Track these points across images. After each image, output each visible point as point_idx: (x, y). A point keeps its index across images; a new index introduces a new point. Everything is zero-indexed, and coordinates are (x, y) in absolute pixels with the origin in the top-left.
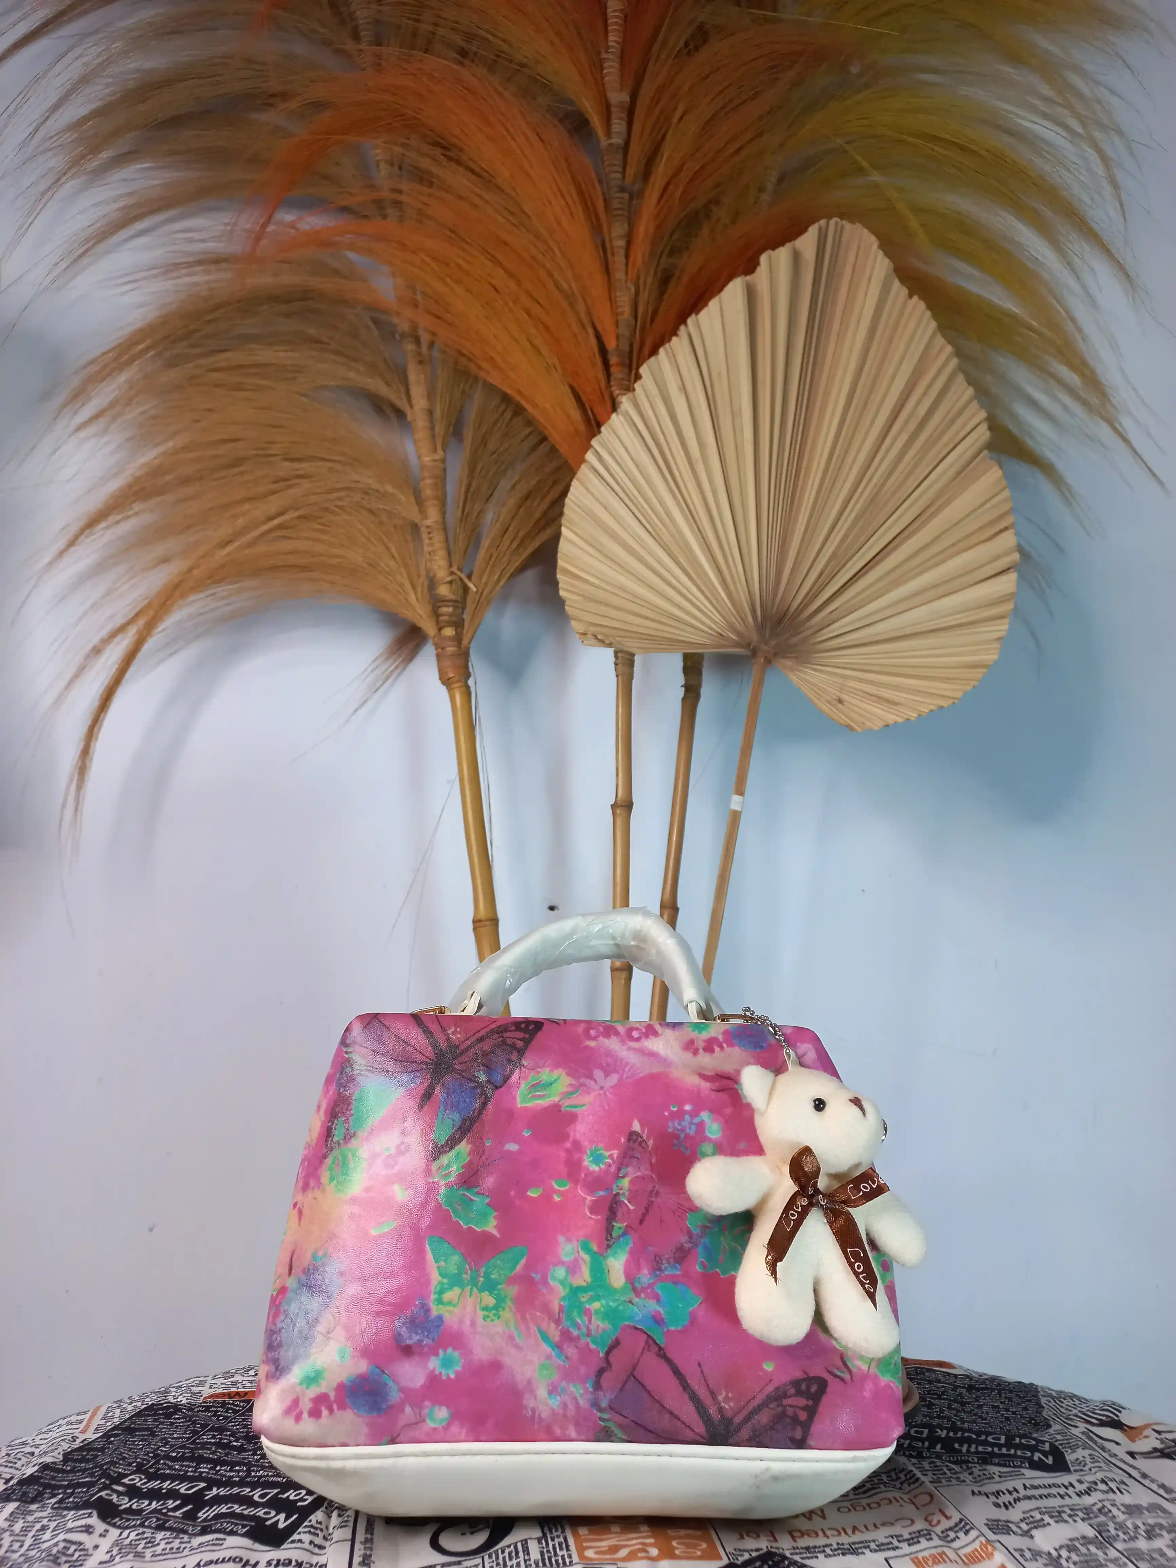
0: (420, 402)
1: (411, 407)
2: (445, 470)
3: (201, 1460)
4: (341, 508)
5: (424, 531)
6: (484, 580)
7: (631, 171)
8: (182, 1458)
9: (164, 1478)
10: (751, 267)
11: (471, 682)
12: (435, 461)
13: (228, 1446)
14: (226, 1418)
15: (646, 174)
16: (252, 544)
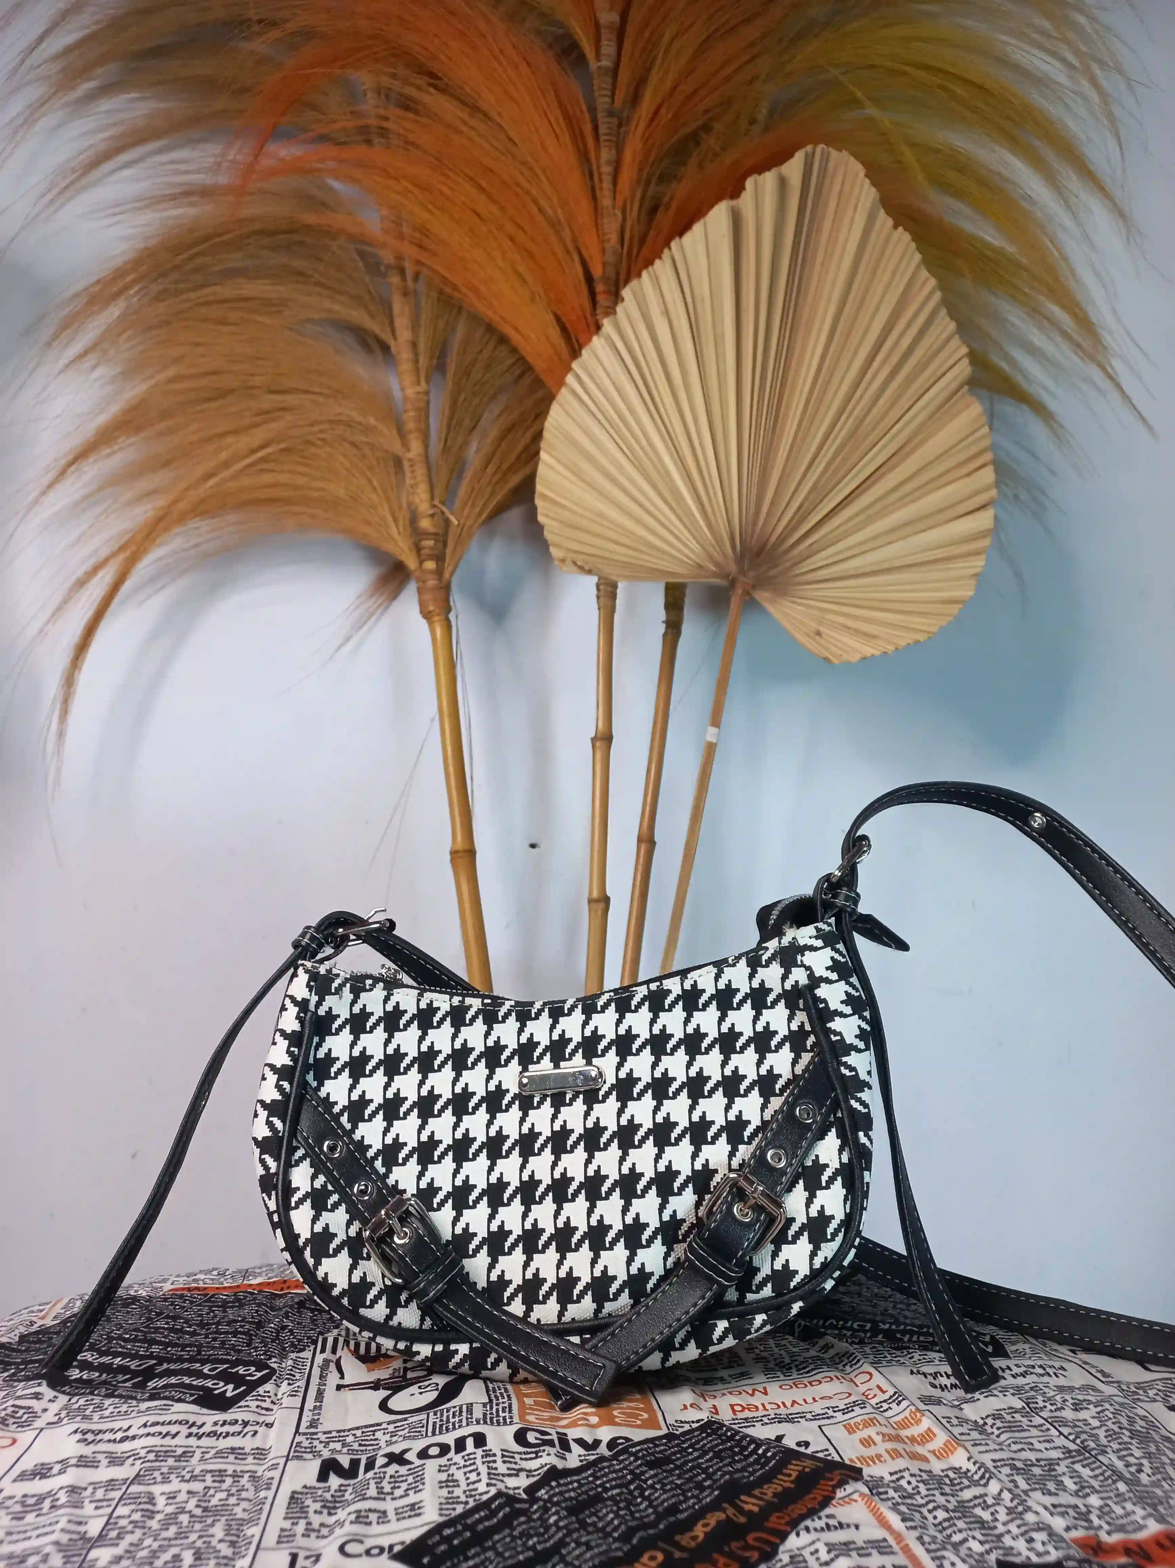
0: (404, 334)
1: (395, 338)
2: (428, 402)
3: (154, 1342)
4: (323, 440)
5: (406, 464)
6: (466, 513)
7: (620, 94)
8: (135, 1340)
9: (116, 1355)
10: (736, 192)
11: (452, 616)
12: (419, 393)
13: (181, 1331)
14: (182, 1307)
15: (635, 99)
16: (235, 476)
